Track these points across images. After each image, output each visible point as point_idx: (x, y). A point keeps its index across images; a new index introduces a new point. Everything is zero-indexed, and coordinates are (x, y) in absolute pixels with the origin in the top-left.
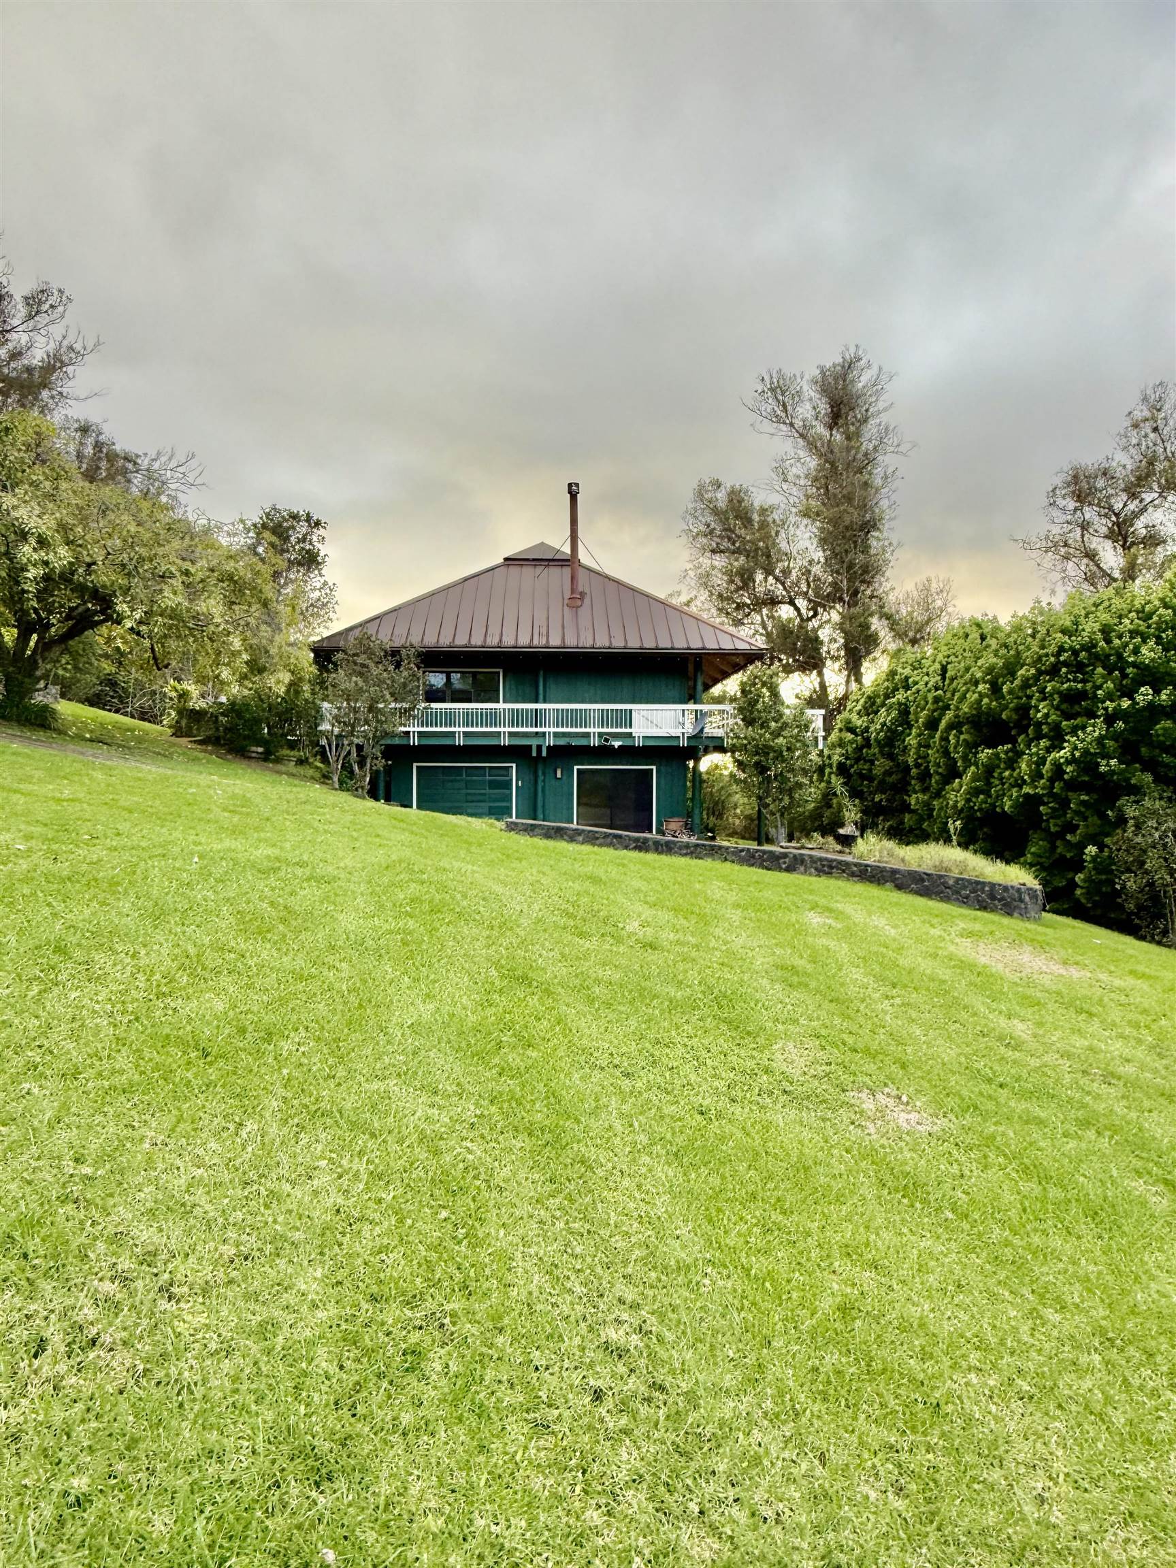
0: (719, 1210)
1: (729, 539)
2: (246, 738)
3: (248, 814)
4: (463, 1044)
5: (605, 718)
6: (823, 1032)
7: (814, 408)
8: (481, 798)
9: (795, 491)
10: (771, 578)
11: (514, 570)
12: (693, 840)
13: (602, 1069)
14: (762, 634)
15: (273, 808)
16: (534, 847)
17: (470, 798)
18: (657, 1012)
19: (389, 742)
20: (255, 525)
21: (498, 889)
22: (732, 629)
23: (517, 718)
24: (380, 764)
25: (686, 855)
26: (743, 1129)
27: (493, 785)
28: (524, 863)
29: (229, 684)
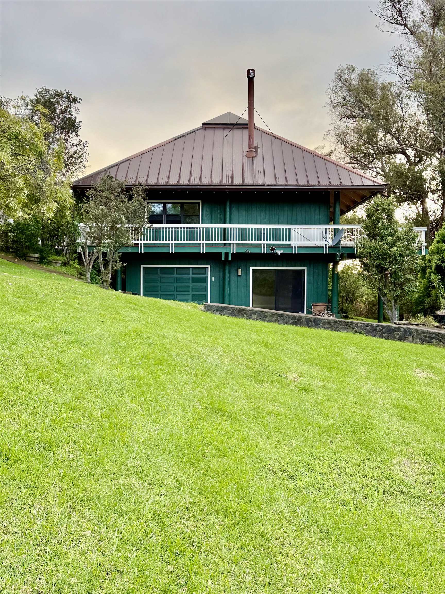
0: (358, 572)
1: (360, 107)
2: (27, 247)
3: (30, 299)
4: (180, 454)
5: (271, 235)
6: (428, 452)
7: (422, 13)
8: (186, 289)
9: (407, 72)
10: (389, 135)
11: (210, 133)
12: (333, 318)
13: (274, 472)
14: (381, 175)
15: (47, 295)
16: (223, 322)
17: (178, 289)
18: (311, 435)
19: (124, 250)
20: (32, 101)
21: (199, 349)
22: (361, 172)
23: (210, 234)
24: (119, 265)
25: (328, 328)
26: (374, 517)
27: (195, 280)
28: (217, 332)
29: (15, 210)
